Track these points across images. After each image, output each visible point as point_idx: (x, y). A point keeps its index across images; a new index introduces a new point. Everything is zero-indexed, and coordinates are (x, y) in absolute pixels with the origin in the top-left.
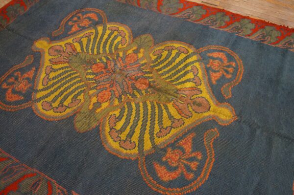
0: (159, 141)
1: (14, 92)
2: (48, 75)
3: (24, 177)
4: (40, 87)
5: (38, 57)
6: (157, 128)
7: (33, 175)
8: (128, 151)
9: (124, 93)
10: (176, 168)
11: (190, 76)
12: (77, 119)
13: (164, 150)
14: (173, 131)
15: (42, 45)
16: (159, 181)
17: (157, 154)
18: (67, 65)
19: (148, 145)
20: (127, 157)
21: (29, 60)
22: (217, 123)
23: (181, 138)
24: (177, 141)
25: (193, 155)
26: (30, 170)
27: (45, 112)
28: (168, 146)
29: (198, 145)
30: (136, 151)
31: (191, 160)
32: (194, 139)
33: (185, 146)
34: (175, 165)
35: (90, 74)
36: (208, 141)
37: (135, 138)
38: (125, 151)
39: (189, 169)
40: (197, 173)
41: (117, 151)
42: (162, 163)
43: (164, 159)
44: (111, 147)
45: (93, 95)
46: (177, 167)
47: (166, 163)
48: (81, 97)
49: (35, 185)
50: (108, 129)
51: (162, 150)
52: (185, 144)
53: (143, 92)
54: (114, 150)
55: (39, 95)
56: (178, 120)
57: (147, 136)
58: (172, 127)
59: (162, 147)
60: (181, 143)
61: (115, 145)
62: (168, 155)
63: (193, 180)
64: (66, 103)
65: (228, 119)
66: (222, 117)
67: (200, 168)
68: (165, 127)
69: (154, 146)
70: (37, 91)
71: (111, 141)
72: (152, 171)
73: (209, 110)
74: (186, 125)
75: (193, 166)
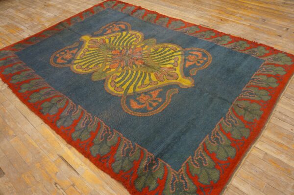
0: (137, 90)
1: (62, 59)
2: (84, 52)
3: (55, 96)
4: (78, 58)
5: (82, 44)
6: (140, 84)
7: (60, 96)
8: (118, 92)
9: (127, 65)
10: (142, 104)
11: (173, 61)
12: (94, 74)
13: (140, 95)
14: (149, 87)
15: (86, 38)
16: (130, 108)
17: (135, 96)
18: (98, 49)
19: (131, 91)
20: (116, 95)
21: (76, 44)
22: (179, 86)
23: (152, 90)
24: (149, 91)
25: (157, 99)
26: (59, 94)
27: (77, 70)
28: (142, 93)
29: (161, 95)
30: (123, 93)
31: (154, 101)
32: (160, 92)
33: (153, 94)
34: (143, 102)
35: (110, 54)
36: (169, 94)
37: (124, 87)
38: (116, 92)
39: (151, 105)
40: (155, 108)
41: (113, 92)
42: (135, 100)
43: (138, 98)
44: (109, 89)
45: (108, 65)
46: (144, 103)
47: (138, 101)
48: (100, 65)
49: (59, 101)
50: (110, 81)
51: (138, 94)
52: (154, 93)
53: (139, 66)
54: (110, 91)
55: (76, 62)
56: (155, 82)
57: (132, 87)
58: (149, 84)
59: (139, 93)
60: (151, 92)
61: (112, 89)
62: (141, 97)
63: (152, 111)
64: (90, 67)
65: (187, 85)
66: (184, 84)
67: (158, 106)
68: (145, 84)
69: (134, 92)
70: (76, 60)
71: (109, 86)
72: (128, 103)
73: (177, 79)
74: (158, 84)
75: (154, 104)
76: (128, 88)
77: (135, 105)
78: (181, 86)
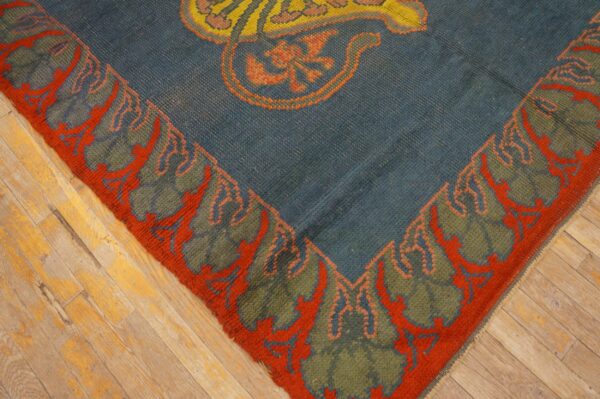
0: (270, 27)
3: (45, 33)
6: (277, 9)
7: (59, 33)
8: (216, 31)
10: (280, 71)
13: (274, 42)
14: (303, 20)
16: (244, 80)
17: (261, 45)
19: (250, 29)
20: (209, 38)
22: (385, 27)
23: (310, 32)
24: (301, 34)
25: (320, 59)
26: (57, 26)
28: (282, 37)
29: (333, 48)
30: (228, 33)
31: (313, 66)
32: (331, 40)
33: (310, 45)
34: (280, 66)
36: (355, 46)
37: (234, 16)
38: (210, 30)
39: (301, 77)
40: (312, 88)
41: (199, 27)
42: (260, 57)
43: (267, 54)
44: (192, 20)
46: (284, 70)
47: (267, 61)
49: (57, 47)
51: (270, 40)
52: (314, 41)
54: (194, 25)
56: (319, 6)
57: (255, 17)
58: (302, 13)
59: (273, 37)
60: (306, 38)
61: (199, 19)
62: (276, 50)
63: (302, 95)
65: (408, 25)
66: (399, 20)
67: (321, 82)
68: (291, 10)
69: (260, 33)
71: (194, 10)
72: (239, 64)
73: (381, 4)
74: (328, 15)
75: (311, 75)
76: (243, 20)
77: (258, 74)
78: (390, 28)
